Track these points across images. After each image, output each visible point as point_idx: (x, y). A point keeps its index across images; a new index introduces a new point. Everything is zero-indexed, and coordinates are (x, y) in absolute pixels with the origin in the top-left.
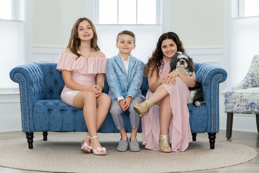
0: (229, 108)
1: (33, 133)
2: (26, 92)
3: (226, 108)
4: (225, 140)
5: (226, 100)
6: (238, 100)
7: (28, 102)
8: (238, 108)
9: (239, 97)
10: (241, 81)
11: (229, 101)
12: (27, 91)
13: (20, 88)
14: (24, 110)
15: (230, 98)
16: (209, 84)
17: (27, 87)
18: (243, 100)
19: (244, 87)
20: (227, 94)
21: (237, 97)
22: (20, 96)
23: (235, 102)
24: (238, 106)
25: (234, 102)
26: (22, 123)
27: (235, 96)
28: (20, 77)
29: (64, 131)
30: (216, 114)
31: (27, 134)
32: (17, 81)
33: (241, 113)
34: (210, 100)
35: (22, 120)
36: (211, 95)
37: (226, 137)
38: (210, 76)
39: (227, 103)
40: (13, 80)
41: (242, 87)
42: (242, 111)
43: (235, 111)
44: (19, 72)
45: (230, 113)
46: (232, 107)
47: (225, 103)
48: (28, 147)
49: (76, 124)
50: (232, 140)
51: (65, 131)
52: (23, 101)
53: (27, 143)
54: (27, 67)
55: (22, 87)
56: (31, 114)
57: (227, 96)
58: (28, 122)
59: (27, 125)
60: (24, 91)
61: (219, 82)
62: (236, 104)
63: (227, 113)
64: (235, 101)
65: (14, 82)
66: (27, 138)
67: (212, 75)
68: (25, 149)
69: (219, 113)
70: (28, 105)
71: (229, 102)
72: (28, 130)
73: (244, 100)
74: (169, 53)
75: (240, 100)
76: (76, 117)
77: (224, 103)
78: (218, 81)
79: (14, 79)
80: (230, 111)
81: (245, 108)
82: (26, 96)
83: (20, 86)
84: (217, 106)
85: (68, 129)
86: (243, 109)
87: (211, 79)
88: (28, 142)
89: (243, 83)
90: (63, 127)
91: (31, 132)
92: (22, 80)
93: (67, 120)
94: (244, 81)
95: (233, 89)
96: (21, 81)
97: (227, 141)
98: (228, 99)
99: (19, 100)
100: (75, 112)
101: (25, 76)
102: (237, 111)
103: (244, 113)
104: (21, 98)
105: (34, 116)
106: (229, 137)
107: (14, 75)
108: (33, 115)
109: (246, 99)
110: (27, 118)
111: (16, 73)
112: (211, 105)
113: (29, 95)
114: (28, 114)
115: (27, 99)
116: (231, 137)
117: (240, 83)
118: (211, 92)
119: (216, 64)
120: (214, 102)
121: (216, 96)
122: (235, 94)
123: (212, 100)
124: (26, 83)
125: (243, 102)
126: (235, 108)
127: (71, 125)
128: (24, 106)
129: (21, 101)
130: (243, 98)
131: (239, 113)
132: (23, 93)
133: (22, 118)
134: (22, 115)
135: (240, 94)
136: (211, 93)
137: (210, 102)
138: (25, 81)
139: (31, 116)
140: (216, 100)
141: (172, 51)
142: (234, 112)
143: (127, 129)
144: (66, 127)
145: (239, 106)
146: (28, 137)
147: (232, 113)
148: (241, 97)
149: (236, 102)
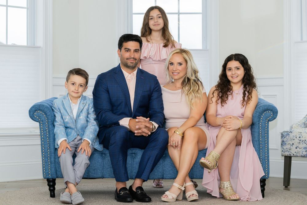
0: (286, 151)
1: (55, 180)
2: (47, 132)
3: (283, 151)
4: (283, 189)
5: (283, 141)
6: (297, 141)
7: (50, 144)
8: (296, 150)
9: (297, 138)
10: (302, 118)
11: (286, 142)
12: (49, 132)
13: (40, 128)
14: (45, 153)
15: (287, 139)
16: (257, 123)
17: (49, 127)
18: (301, 141)
19: (305, 126)
20: (283, 134)
21: (295, 138)
22: (40, 137)
23: (293, 144)
24: (296, 148)
25: (291, 144)
26: (43, 168)
27: (293, 136)
28: (41, 115)
29: (90, 177)
30: (265, 157)
31: (48, 180)
32: (37, 120)
33: (300, 157)
34: (258, 142)
35: (43, 165)
36: (259, 136)
37: (284, 185)
38: (258, 114)
39: (284, 145)
40: (32, 119)
41: (303, 126)
42: (301, 154)
43: (294, 155)
44: (39, 110)
45: (288, 156)
46: (290, 149)
47: (282, 144)
48: (49, 195)
49: (104, 170)
50: (290, 189)
51: (92, 177)
52: (44, 142)
53: (49, 191)
54: (48, 104)
55: (43, 126)
56: (52, 158)
57: (284, 137)
58: (49, 166)
59: (48, 170)
60: (45, 132)
61: (269, 121)
62: (294, 146)
63: (284, 157)
64: (293, 142)
65: (34, 121)
66: (48, 185)
67: (260, 113)
68: (46, 198)
69: (269, 156)
70: (50, 147)
71: (286, 144)
72: (50, 177)
73: (303, 141)
74: (234, 77)
75: (299, 141)
76: (104, 161)
77: (280, 144)
78: (267, 119)
79: (34, 118)
80: (287, 154)
81: (305, 150)
82: (48, 137)
83: (40, 125)
84: (266, 148)
85: (95, 176)
86: (303, 152)
87: (259, 117)
88: (50, 189)
89: (304, 121)
90: (90, 173)
91: (52, 179)
92: (43, 119)
93: (94, 165)
94: (305, 118)
95: (292, 128)
96: (41, 120)
97: (284, 189)
98: (285, 140)
99: (39, 142)
100: (104, 155)
101: (46, 114)
102: (295, 154)
103: (304, 157)
104: (41, 139)
105: (56, 160)
106: (287, 186)
107: (34, 114)
108: (55, 158)
109: (305, 140)
110: (49, 162)
111: (36, 111)
112: (259, 147)
113: (51, 135)
114: (50, 158)
115: (49, 140)
116: (289, 186)
117: (300, 121)
118: (259, 131)
119: (275, 97)
120: (263, 143)
121: (265, 137)
122: (292, 134)
123: (261, 141)
124: (48, 122)
125: (302, 143)
126: (293, 151)
127: (98, 171)
128: (44, 148)
129: (41, 142)
130: (302, 139)
131: (298, 157)
132: (44, 134)
133: (43, 162)
134: (42, 159)
135: (299, 134)
136: (259, 133)
137: (258, 143)
138: (47, 120)
139: (53, 159)
140: (265, 141)
141: (238, 75)
142: (292, 155)
143: (163, 175)
144: (93, 172)
145: (298, 148)
146: (50, 184)
147: (289, 156)
148: (300, 137)
149: (295, 144)
